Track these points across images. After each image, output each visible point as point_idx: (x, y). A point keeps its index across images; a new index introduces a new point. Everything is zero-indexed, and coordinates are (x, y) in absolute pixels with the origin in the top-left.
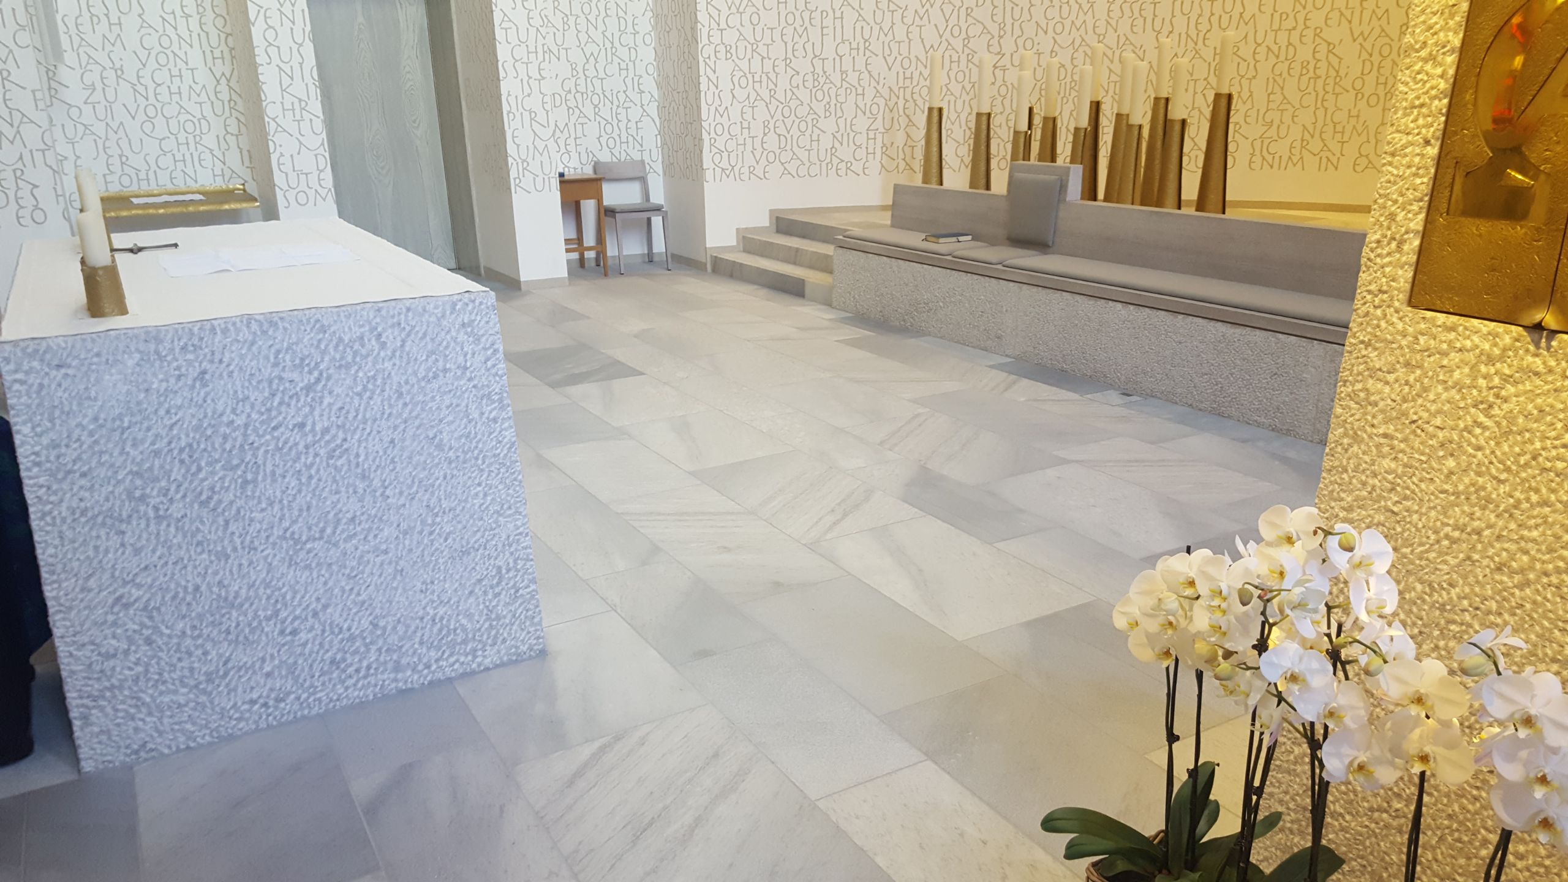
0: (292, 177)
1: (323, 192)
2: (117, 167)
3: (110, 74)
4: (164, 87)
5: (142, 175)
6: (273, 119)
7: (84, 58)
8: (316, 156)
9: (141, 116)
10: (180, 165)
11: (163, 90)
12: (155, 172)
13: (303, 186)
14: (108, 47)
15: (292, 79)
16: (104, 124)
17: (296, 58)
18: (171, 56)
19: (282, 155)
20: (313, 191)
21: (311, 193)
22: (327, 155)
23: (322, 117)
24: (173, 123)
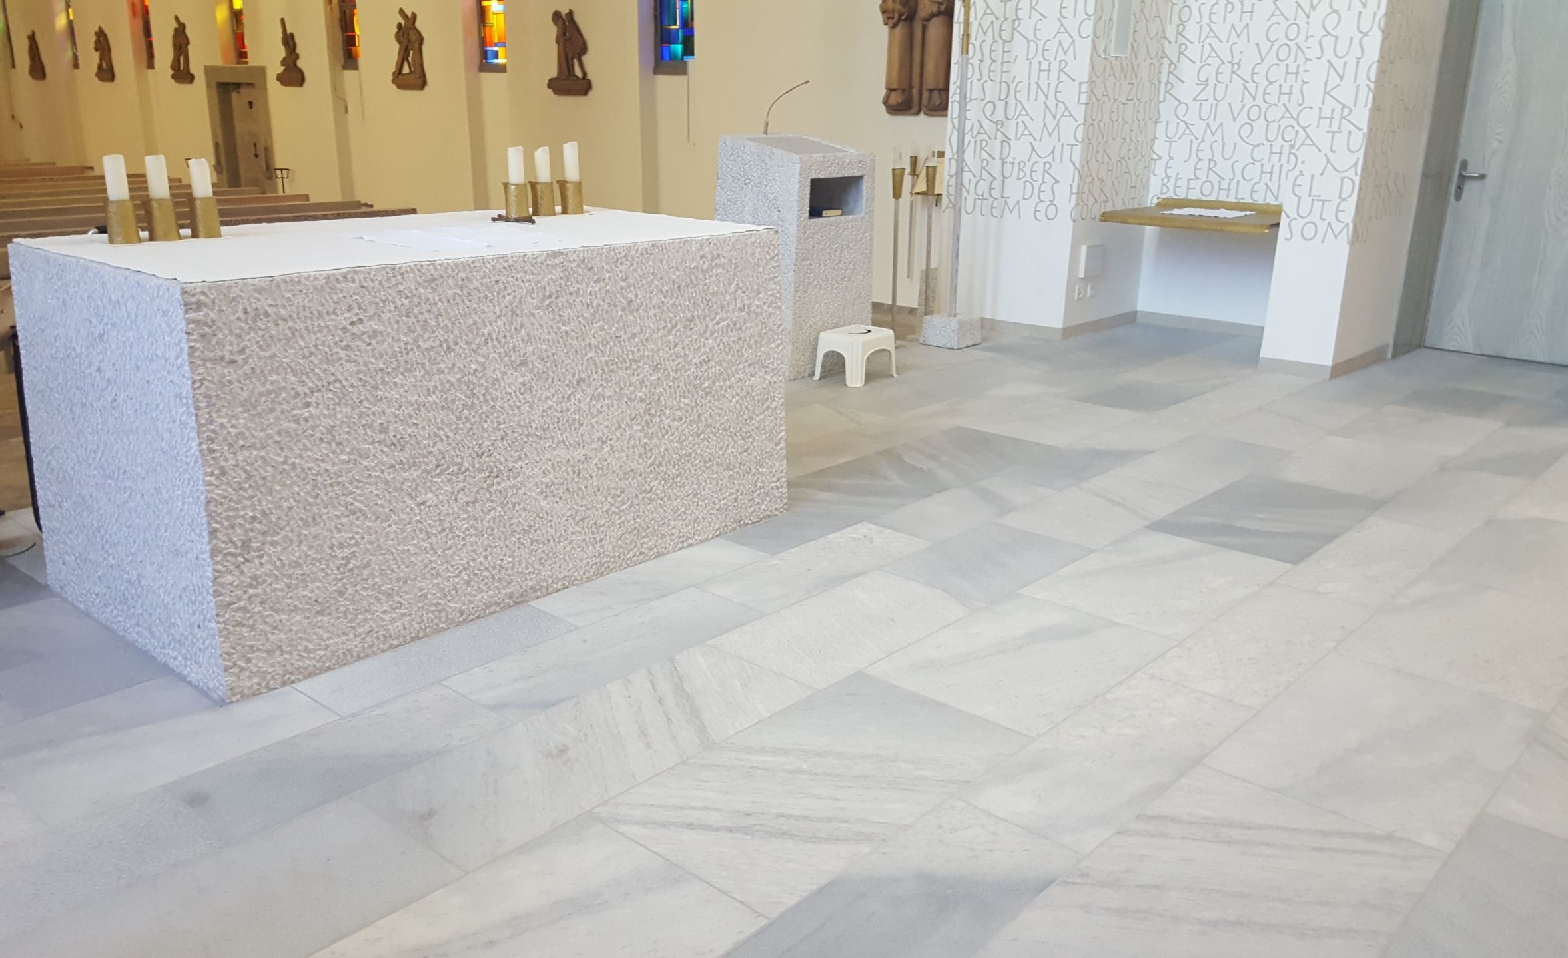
0: (1306, 201)
1: (1337, 227)
2: (1202, 174)
3: (1226, 69)
4: (1277, 84)
5: (1224, 185)
6: (1304, 129)
7: (1207, 49)
8: (1342, 179)
9: (1243, 118)
10: (1266, 177)
11: (1272, 89)
12: (1238, 182)
13: (1315, 217)
14: (1233, 38)
15: (1341, 78)
16: (1204, 124)
17: (1356, 51)
18: (1294, 48)
19: (1301, 174)
20: (1326, 223)
21: (1322, 227)
22: (1357, 180)
23: (1365, 130)
24: (1273, 128)
